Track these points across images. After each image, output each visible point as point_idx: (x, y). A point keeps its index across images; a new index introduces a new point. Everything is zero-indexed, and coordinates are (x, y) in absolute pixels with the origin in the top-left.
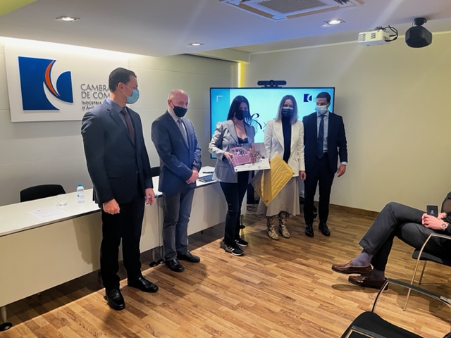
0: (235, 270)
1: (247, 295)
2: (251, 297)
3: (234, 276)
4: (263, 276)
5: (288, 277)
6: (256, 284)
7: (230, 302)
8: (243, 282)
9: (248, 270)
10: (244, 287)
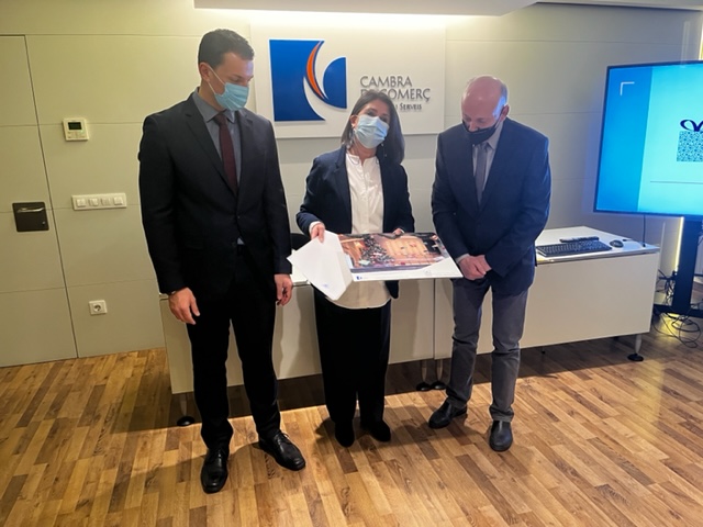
0: (563, 440)
1: (556, 503)
2: (561, 510)
3: (554, 453)
4: (619, 473)
5: (679, 495)
6: (590, 486)
7: (512, 503)
8: (565, 471)
9: (591, 451)
10: (560, 482)
